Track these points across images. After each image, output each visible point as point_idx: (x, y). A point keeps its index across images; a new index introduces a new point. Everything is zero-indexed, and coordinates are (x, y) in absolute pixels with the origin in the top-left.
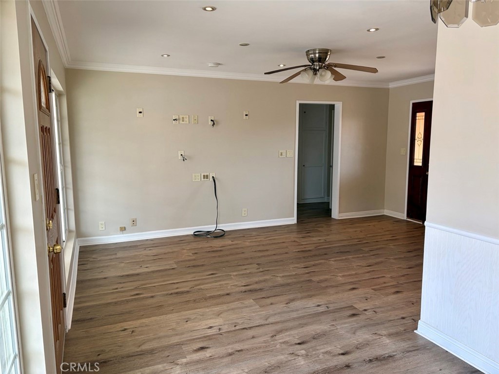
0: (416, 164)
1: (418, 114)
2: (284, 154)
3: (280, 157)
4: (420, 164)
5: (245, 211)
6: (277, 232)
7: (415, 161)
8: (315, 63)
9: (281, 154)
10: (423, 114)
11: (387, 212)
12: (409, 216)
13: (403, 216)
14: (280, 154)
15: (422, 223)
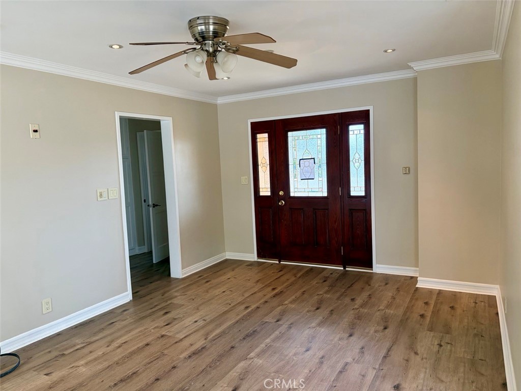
0: (262, 194)
1: (259, 136)
2: (105, 195)
3: (99, 199)
4: (269, 194)
5: (47, 303)
6: (118, 325)
7: (261, 190)
8: (206, 42)
9: (101, 195)
10: (266, 135)
11: (229, 255)
12: (259, 256)
13: (253, 257)
14: (99, 195)
15: (278, 262)
